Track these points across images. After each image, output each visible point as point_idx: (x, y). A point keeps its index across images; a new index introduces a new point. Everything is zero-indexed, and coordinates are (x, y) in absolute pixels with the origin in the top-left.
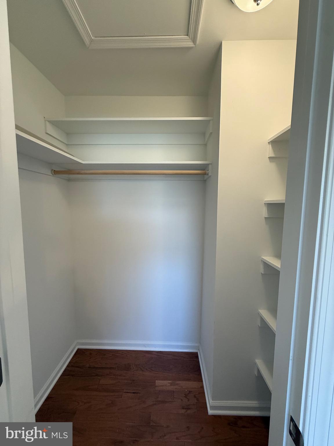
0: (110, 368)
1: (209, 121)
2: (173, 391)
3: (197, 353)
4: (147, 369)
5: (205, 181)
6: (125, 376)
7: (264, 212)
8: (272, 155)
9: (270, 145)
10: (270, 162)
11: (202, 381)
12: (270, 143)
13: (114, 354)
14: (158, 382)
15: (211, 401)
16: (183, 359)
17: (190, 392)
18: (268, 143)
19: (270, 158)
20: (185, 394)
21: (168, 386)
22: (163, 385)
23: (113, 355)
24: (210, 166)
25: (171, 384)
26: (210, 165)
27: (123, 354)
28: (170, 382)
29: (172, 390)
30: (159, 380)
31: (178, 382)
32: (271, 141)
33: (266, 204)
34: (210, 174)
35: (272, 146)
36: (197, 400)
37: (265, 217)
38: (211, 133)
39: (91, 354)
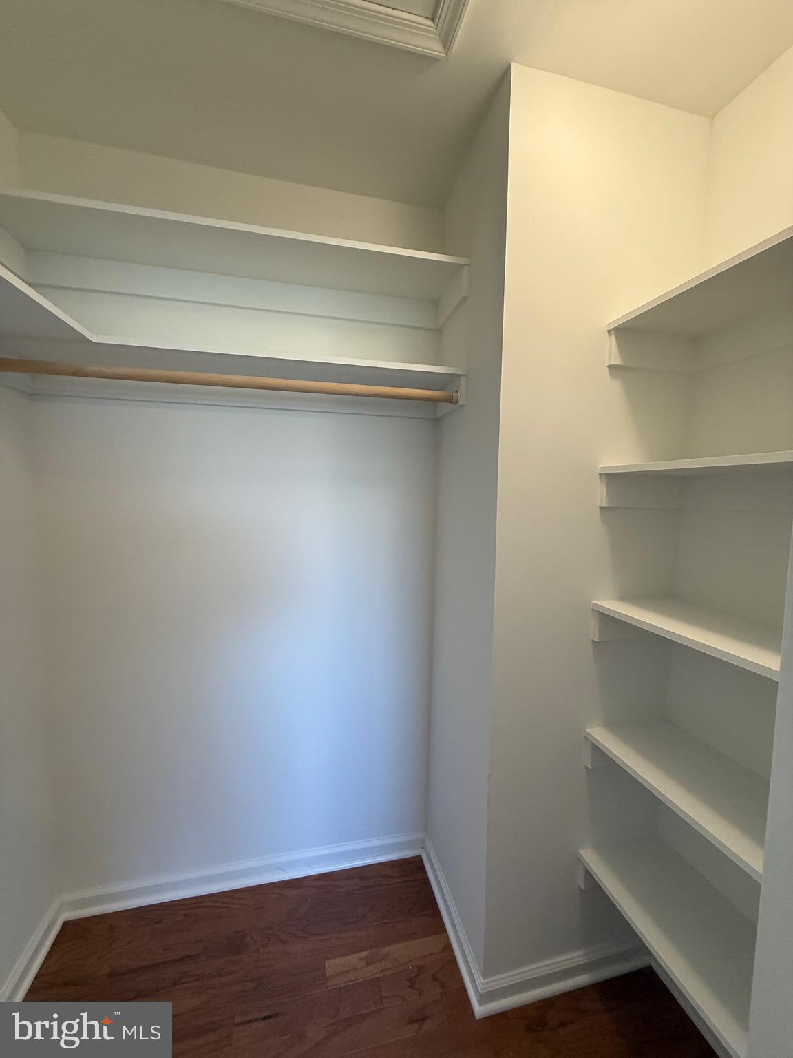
0: (180, 960)
1: (460, 267)
2: (377, 978)
3: (420, 856)
4: (295, 935)
5: (437, 421)
6: (231, 973)
7: (600, 495)
8: (617, 361)
9: (613, 338)
10: (612, 376)
11: (445, 931)
12: (613, 332)
13: (188, 912)
14: (333, 965)
15: (479, 980)
16: (386, 882)
17: (420, 969)
18: (608, 331)
19: (610, 367)
20: (410, 980)
21: (361, 968)
22: (347, 969)
23: (186, 915)
24: (463, 381)
25: (369, 961)
26: (462, 378)
27: (218, 907)
28: (363, 954)
29: (374, 977)
30: (335, 957)
31: (385, 950)
32: (614, 329)
33: (603, 476)
34: (461, 402)
35: (616, 339)
36: (442, 985)
37: (601, 508)
38: (465, 298)
39: (112, 929)
